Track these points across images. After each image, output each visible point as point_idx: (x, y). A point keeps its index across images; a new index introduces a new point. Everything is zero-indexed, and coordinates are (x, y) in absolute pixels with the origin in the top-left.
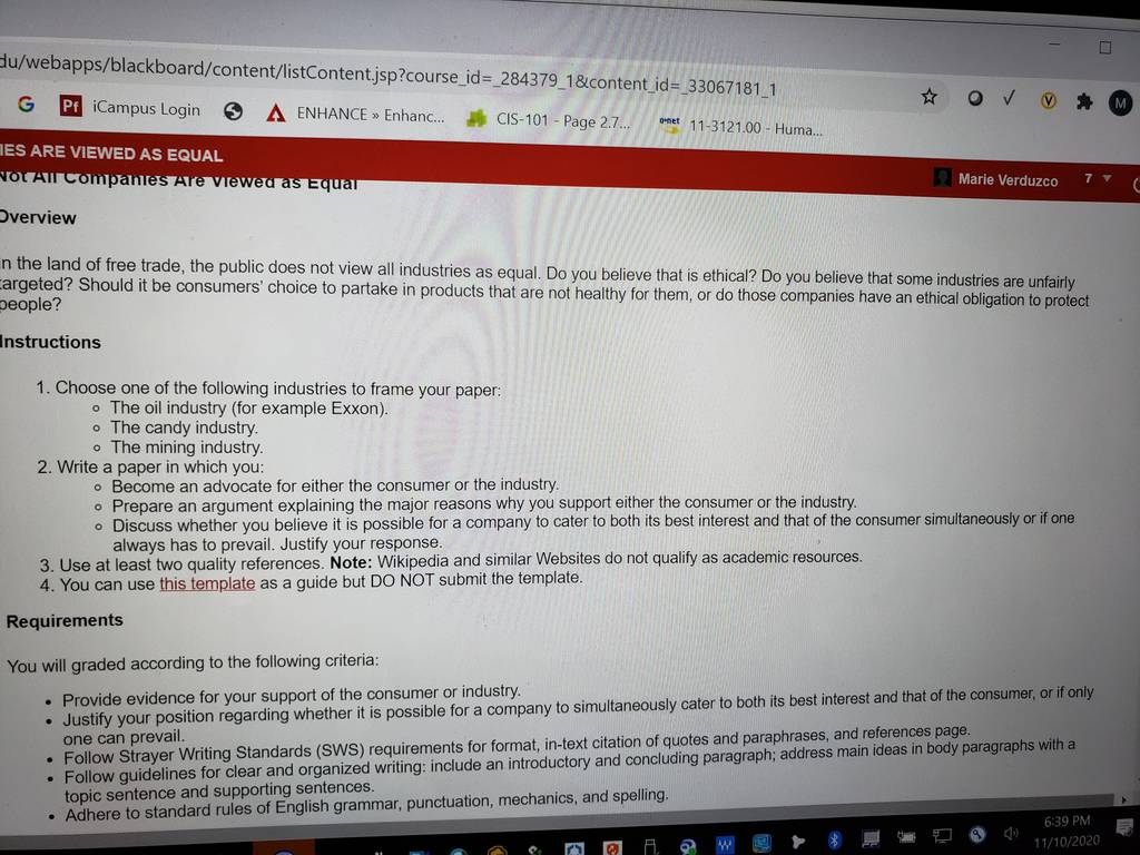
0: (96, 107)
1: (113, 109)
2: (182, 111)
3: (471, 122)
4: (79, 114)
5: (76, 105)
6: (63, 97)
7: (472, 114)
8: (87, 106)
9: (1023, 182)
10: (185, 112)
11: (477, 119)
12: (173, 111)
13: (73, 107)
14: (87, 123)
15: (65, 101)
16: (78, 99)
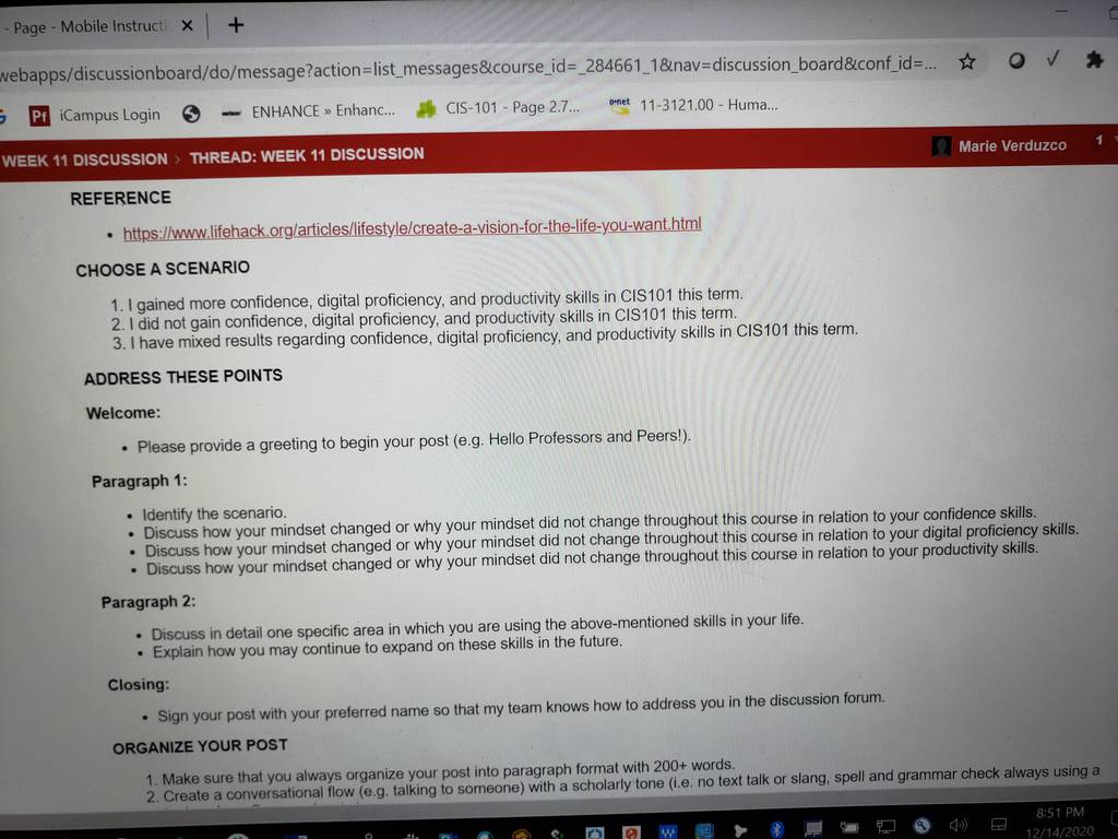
0: (63, 116)
1: (78, 117)
2: (143, 116)
3: (421, 114)
4: (48, 123)
5: (44, 115)
6: (32, 108)
7: (422, 105)
8: (54, 116)
9: (1029, 147)
10: (146, 117)
11: (427, 109)
12: (134, 116)
13: (41, 118)
14: (57, 131)
15: (34, 112)
16: (45, 109)
